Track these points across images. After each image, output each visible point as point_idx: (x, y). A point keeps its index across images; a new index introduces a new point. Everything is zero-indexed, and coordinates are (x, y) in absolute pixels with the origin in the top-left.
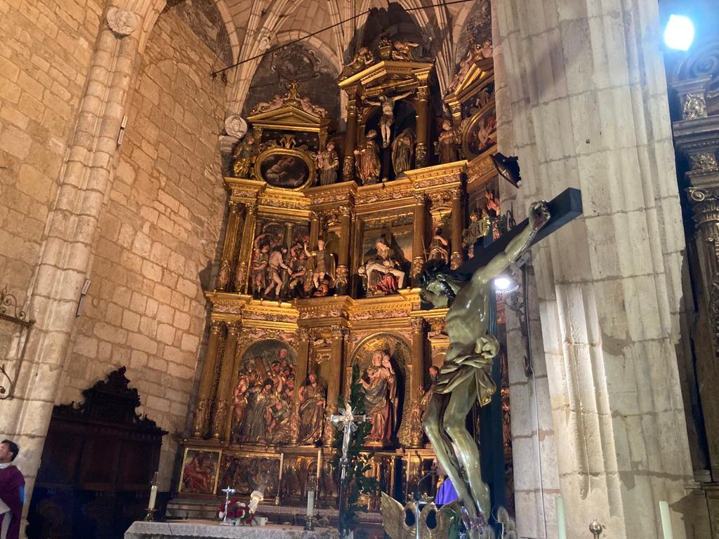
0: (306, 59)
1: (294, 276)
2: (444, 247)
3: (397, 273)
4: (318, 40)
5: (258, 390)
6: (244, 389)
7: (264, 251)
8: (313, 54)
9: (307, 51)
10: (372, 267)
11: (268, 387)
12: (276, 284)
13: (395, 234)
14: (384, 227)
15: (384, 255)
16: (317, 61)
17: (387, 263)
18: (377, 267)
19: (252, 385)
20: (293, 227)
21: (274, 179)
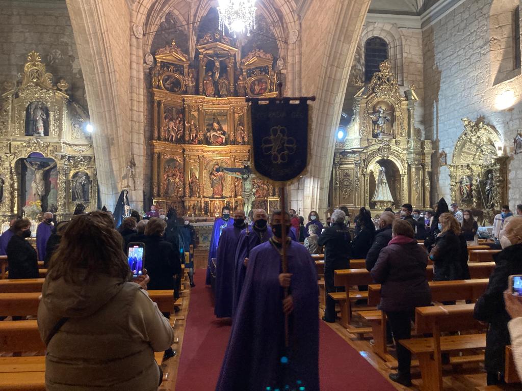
0: (172, 21)
1: (179, 132)
2: (242, 130)
3: (222, 136)
4: (177, 11)
5: (170, 178)
6: (166, 177)
7: (167, 121)
8: (174, 18)
9: (172, 16)
10: (212, 133)
11: (174, 177)
12: (173, 136)
13: (219, 119)
14: (214, 115)
15: (216, 128)
16: (177, 22)
17: (219, 132)
18: (215, 133)
19: (168, 176)
20: (176, 110)
21: (168, 88)
